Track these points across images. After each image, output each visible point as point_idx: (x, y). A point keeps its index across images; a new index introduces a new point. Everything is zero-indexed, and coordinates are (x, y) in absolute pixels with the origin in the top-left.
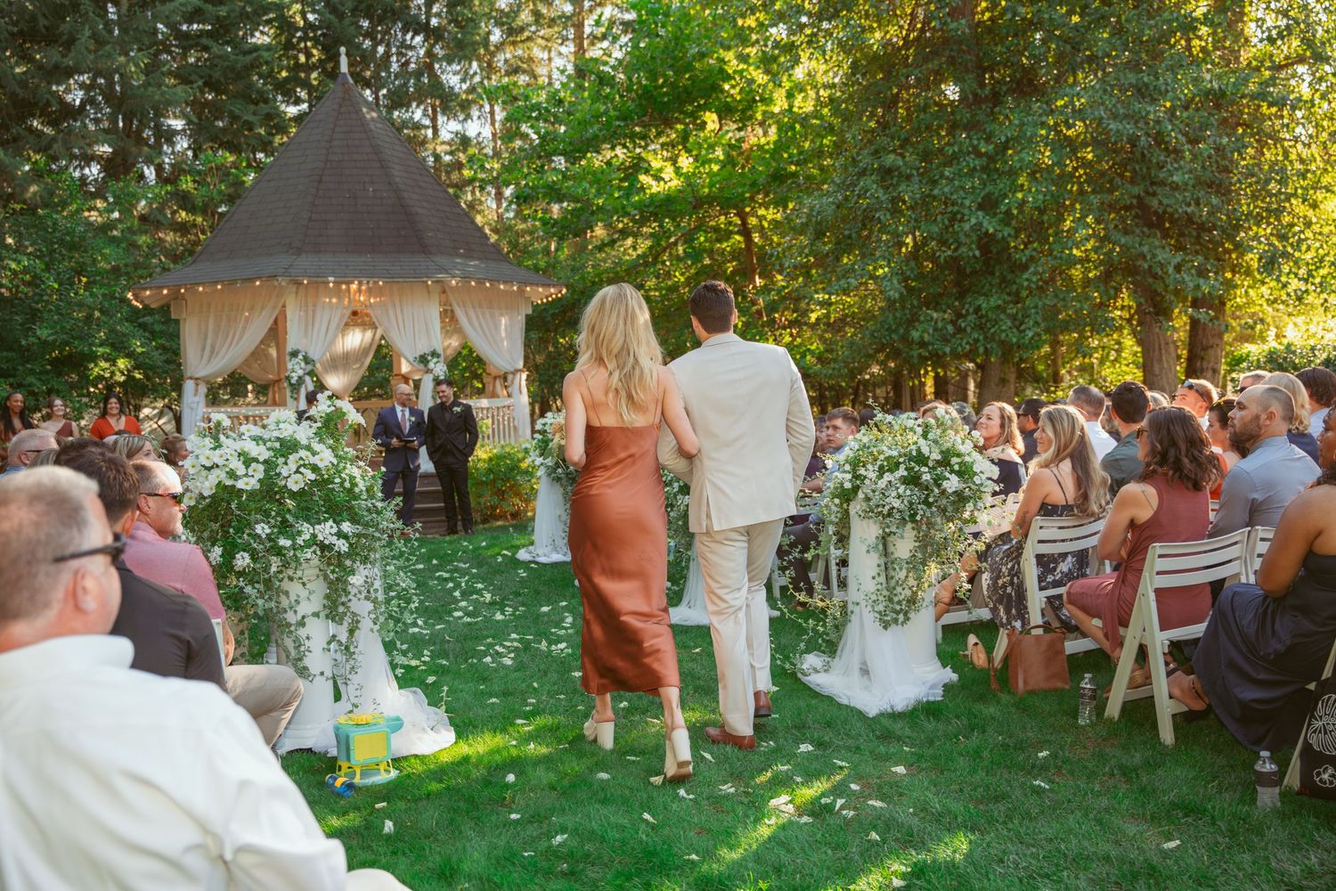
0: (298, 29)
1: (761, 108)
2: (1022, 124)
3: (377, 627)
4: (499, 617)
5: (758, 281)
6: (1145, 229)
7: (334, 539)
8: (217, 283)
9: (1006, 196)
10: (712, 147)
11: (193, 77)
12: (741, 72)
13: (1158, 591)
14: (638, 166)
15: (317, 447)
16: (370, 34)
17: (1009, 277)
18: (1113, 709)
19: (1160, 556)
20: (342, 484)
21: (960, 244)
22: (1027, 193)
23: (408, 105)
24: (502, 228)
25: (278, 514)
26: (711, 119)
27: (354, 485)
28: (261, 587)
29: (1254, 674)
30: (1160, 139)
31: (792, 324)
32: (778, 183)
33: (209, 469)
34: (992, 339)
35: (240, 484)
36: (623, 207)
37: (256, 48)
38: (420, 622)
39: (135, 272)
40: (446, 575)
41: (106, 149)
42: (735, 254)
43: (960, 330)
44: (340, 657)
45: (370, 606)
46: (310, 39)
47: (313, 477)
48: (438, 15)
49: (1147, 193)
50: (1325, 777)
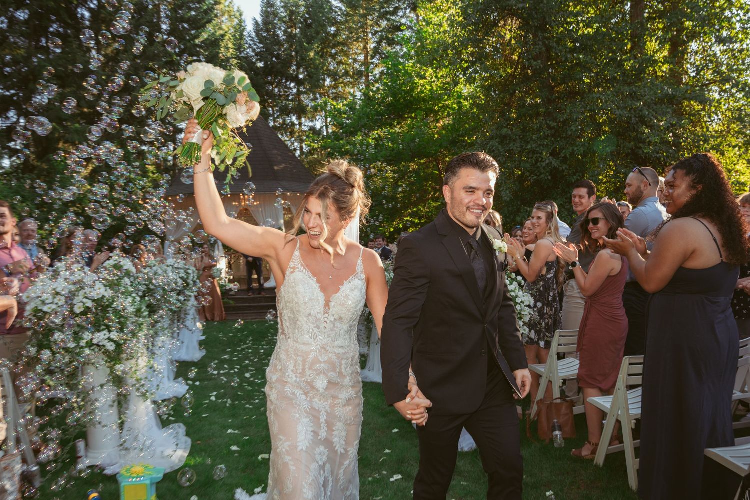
7: (106, 343)
16: (271, 83)
20: (116, 308)
23: (289, 115)
47: (90, 304)
48: (302, 73)
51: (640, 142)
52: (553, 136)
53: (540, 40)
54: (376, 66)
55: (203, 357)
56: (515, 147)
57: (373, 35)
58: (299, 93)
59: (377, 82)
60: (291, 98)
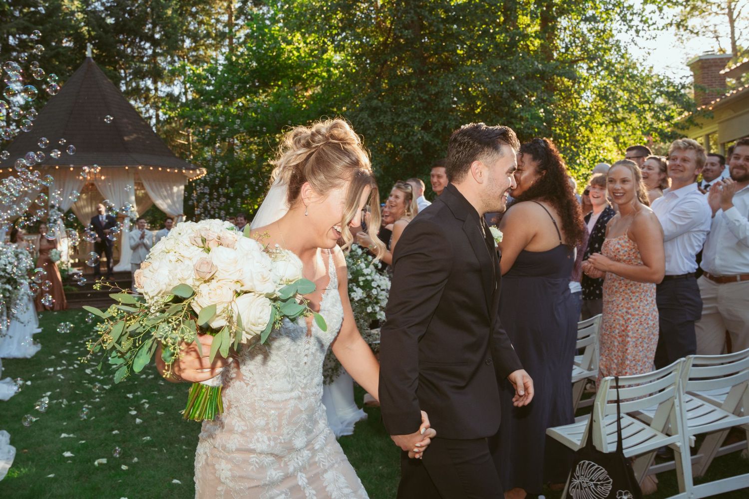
48: (159, 32)
51: (512, 117)
52: (425, 108)
53: (411, 8)
54: (241, 27)
55: (38, 353)
56: (386, 120)
58: (155, 55)
59: (240, 45)
60: (145, 59)
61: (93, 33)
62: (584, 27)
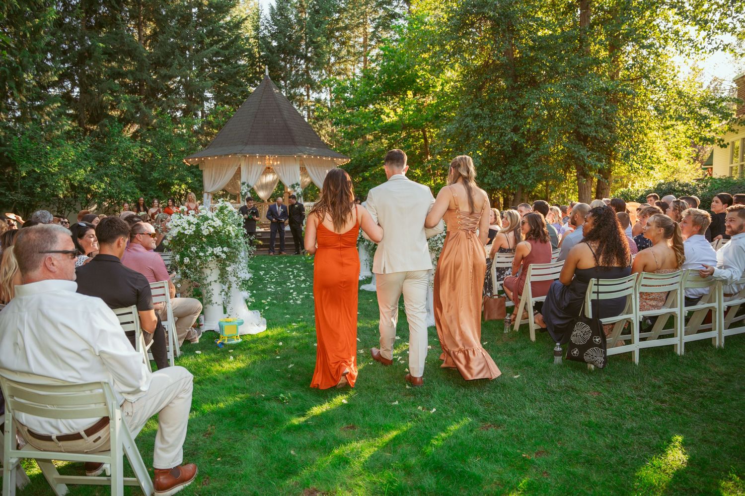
0: (256, 58)
1: (431, 89)
2: (529, 98)
3: (238, 287)
4: (303, 286)
5: (429, 158)
6: (577, 141)
7: (220, 254)
8: (215, 156)
9: (523, 127)
10: (409, 105)
11: (215, 78)
12: (424, 75)
13: (532, 283)
14: (381, 112)
15: (215, 219)
16: (284, 60)
17: (524, 158)
18: (516, 327)
19: (533, 269)
20: (225, 233)
21: (504, 145)
22: (530, 125)
23: (298, 87)
24: (332, 135)
25: (200, 244)
26: (410, 94)
27: (230, 233)
28: (193, 270)
29: (558, 314)
30: (582, 106)
31: (441, 175)
32: (437, 119)
33: (176, 226)
34: (516, 183)
35: (186, 232)
36: (375, 128)
37: (240, 66)
38: (272, 287)
39: (190, 152)
40: (290, 269)
41: (184, 106)
42: (421, 147)
43: (503, 179)
44: (225, 297)
45: (235, 279)
46: (262, 62)
47: (212, 230)
48: (311, 52)
49: (578, 127)
50: (575, 352)
52: (515, 116)
53: (506, 40)
54: (373, 48)
57: (371, 21)
58: (308, 69)
59: (373, 61)
60: (300, 72)
61: (262, 54)
62: (645, 52)
